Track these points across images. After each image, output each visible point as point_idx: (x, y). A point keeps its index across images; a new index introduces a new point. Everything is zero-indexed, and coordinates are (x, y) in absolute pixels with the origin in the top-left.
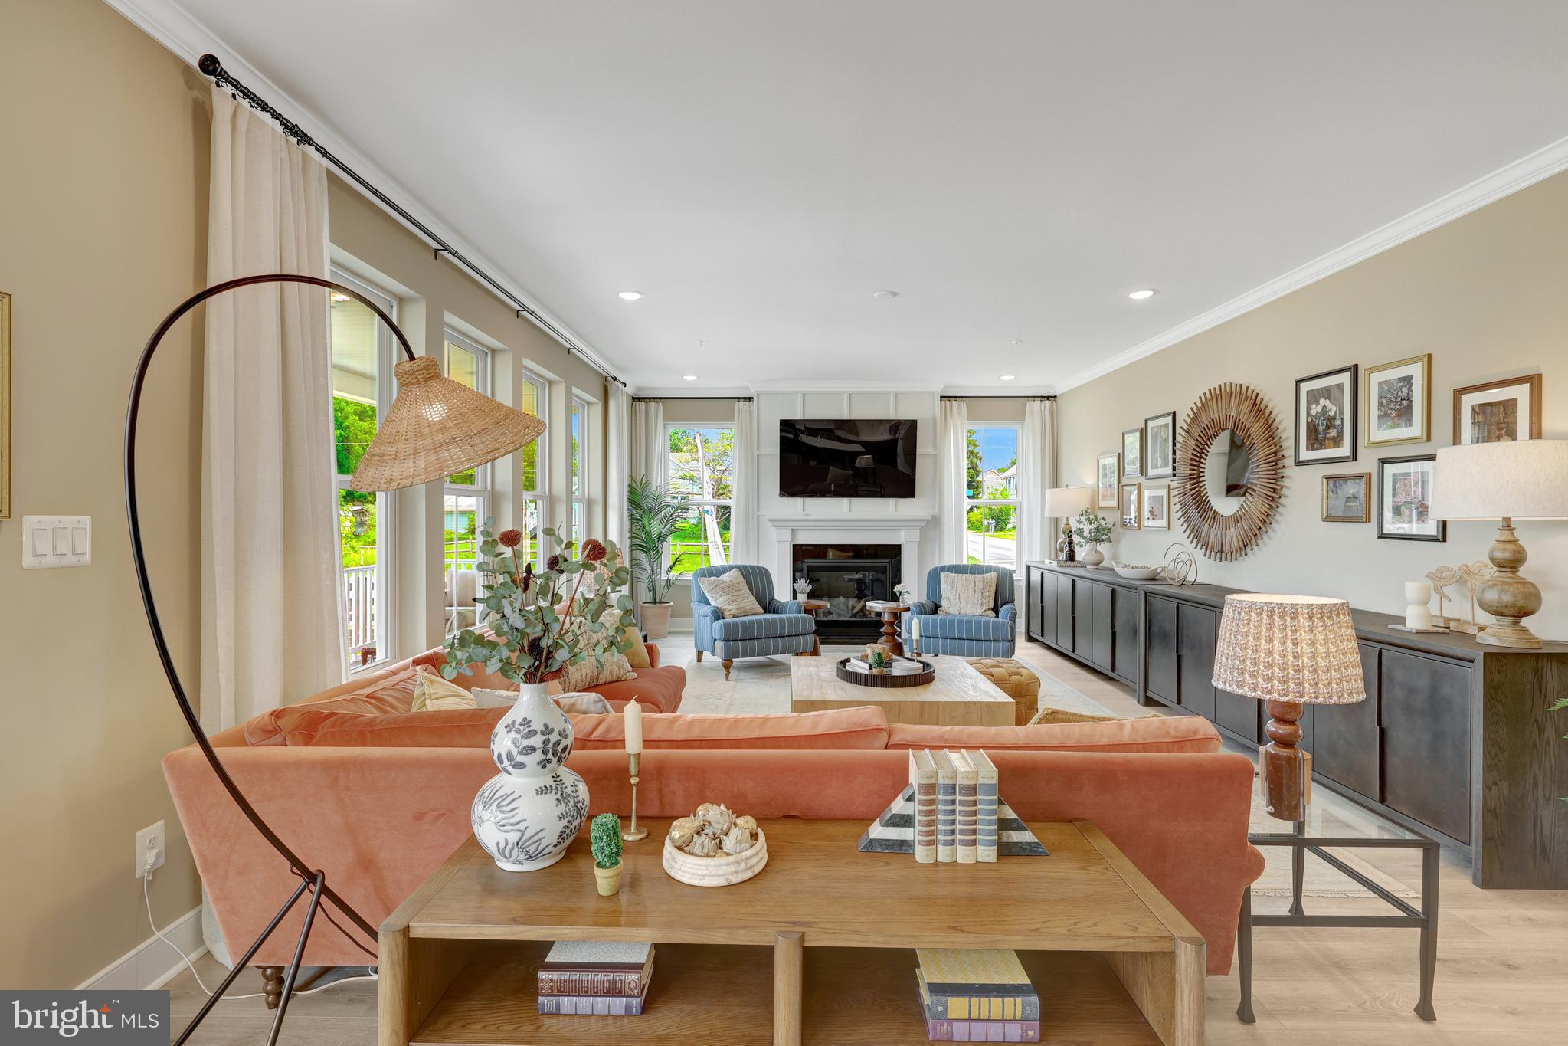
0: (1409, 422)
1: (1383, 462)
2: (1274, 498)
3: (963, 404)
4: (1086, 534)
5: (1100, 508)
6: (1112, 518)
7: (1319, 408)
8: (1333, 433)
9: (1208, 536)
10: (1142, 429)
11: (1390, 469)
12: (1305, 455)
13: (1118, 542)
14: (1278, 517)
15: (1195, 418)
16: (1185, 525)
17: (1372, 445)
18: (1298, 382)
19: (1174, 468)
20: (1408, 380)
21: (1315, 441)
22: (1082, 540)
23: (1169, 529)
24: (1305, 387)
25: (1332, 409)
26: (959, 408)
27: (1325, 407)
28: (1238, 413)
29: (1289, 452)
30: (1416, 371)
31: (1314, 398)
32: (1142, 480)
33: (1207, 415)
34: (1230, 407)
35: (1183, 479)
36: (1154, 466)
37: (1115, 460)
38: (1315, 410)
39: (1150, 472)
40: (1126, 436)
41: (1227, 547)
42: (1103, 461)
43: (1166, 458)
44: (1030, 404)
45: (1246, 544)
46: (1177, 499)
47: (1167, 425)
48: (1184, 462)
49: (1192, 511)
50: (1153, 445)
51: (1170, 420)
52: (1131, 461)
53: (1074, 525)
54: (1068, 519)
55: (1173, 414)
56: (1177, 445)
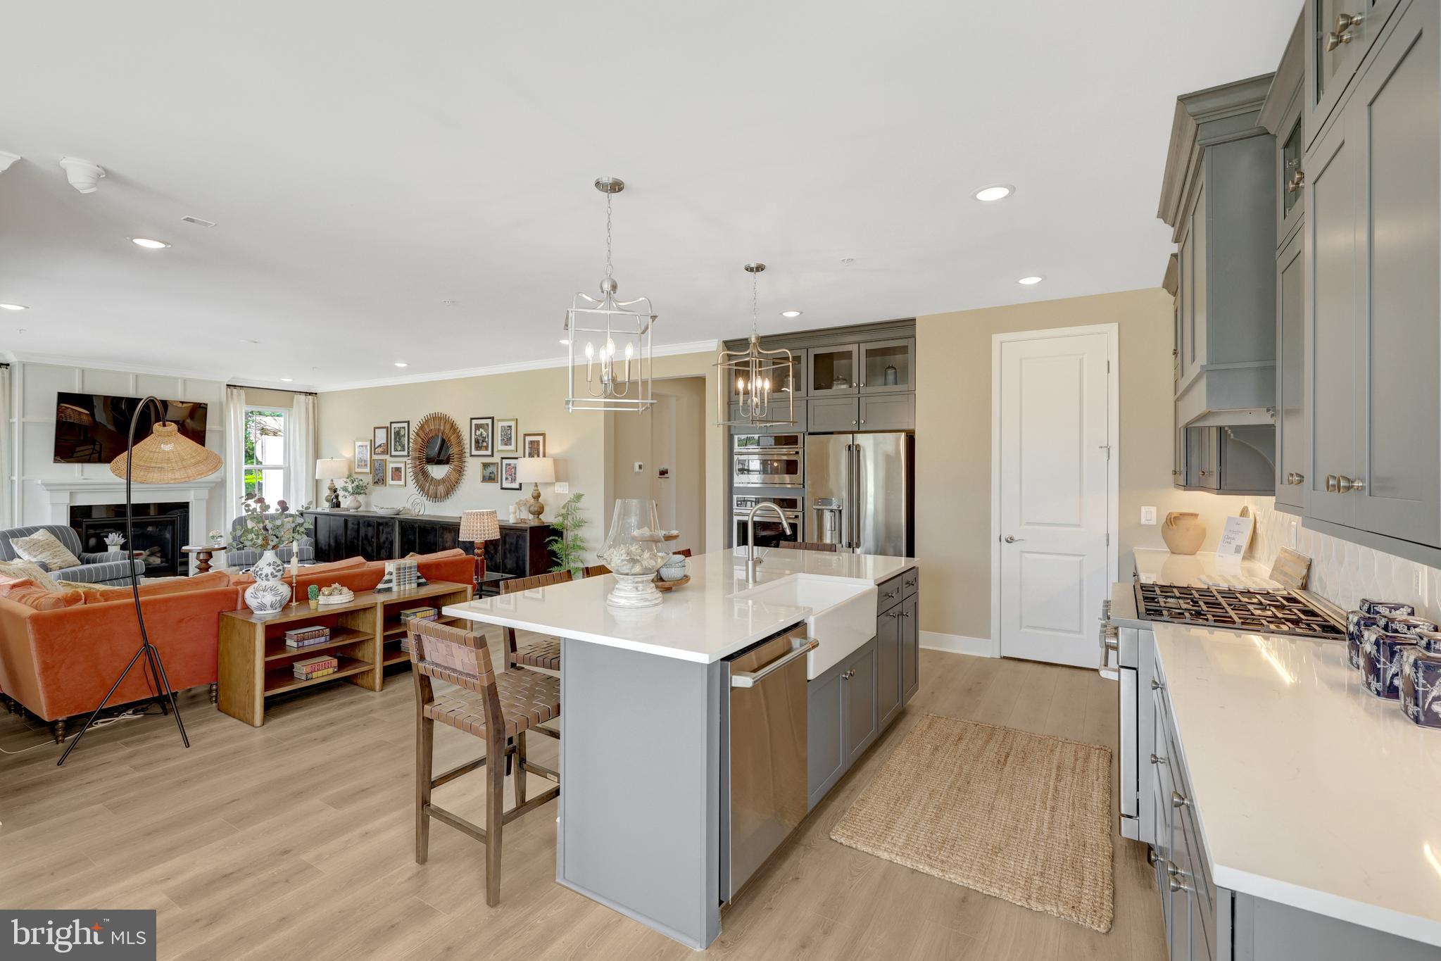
0: (511, 445)
1: (502, 458)
2: (461, 471)
3: (242, 392)
4: (350, 489)
5: (356, 473)
6: (366, 480)
7: (480, 433)
8: (485, 444)
9: (428, 490)
10: (387, 428)
11: (505, 462)
12: (474, 452)
13: (370, 494)
14: (463, 480)
15: (422, 427)
16: (416, 484)
17: (499, 451)
18: (472, 419)
19: (409, 452)
20: (510, 427)
21: (478, 447)
22: (346, 494)
23: (406, 486)
24: (474, 422)
25: (485, 434)
26: (239, 395)
27: (482, 432)
28: (444, 429)
29: (467, 450)
30: (513, 424)
31: (478, 427)
32: (387, 457)
33: (429, 427)
34: (440, 425)
35: (414, 459)
36: (396, 450)
37: (368, 444)
38: (478, 433)
39: (394, 453)
40: (376, 430)
41: (439, 495)
42: (358, 444)
43: (403, 446)
44: (297, 397)
45: (448, 493)
46: (411, 470)
47: (404, 428)
48: (415, 450)
49: (420, 476)
50: (395, 439)
51: (406, 425)
52: (380, 446)
53: (339, 484)
54: (332, 480)
55: (408, 422)
56: (410, 440)
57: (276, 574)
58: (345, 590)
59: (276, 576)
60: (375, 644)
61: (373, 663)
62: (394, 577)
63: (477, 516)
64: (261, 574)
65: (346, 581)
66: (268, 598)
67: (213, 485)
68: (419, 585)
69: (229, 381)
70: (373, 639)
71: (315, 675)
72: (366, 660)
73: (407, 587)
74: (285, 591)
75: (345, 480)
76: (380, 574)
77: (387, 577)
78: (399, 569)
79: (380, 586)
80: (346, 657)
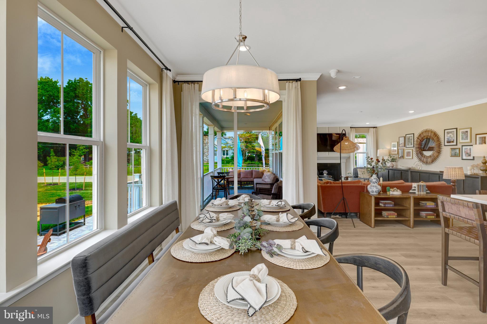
0: (467, 139)
1: (462, 146)
2: (439, 152)
3: (354, 129)
4: (390, 160)
5: (392, 154)
6: (396, 156)
7: (449, 135)
8: (452, 140)
9: (423, 160)
10: (405, 137)
11: (464, 147)
12: (446, 144)
13: (397, 162)
14: (440, 156)
15: (420, 135)
16: (417, 158)
17: (460, 143)
18: (445, 130)
19: (414, 146)
20: (467, 132)
21: (448, 142)
22: (389, 162)
23: (413, 159)
24: (446, 131)
25: (452, 136)
26: (353, 130)
27: (450, 135)
28: (431, 135)
29: (443, 143)
30: (469, 130)
31: (448, 133)
32: (405, 148)
33: (423, 135)
34: (429, 134)
35: (417, 148)
36: (408, 145)
37: (397, 143)
38: (448, 135)
39: (407, 146)
40: (400, 138)
41: (428, 162)
42: (392, 143)
43: (412, 143)
44: (370, 129)
45: (433, 161)
46: (415, 152)
47: (412, 136)
48: (417, 145)
49: (419, 155)
50: (408, 140)
51: (413, 135)
52: (401, 144)
53: (386, 158)
54: (383, 157)
55: (414, 134)
56: (415, 141)
57: (377, 182)
58: (399, 190)
59: (377, 183)
60: (410, 211)
61: (410, 217)
62: (416, 189)
63: (452, 169)
64: (372, 182)
65: (399, 187)
66: (375, 189)
67: (347, 158)
68: (427, 193)
69: (351, 126)
70: (410, 209)
71: (389, 216)
72: (407, 216)
73: (422, 193)
74: (380, 188)
75: (388, 156)
76: (410, 187)
77: (413, 188)
78: (418, 186)
79: (411, 191)
80: (400, 213)
